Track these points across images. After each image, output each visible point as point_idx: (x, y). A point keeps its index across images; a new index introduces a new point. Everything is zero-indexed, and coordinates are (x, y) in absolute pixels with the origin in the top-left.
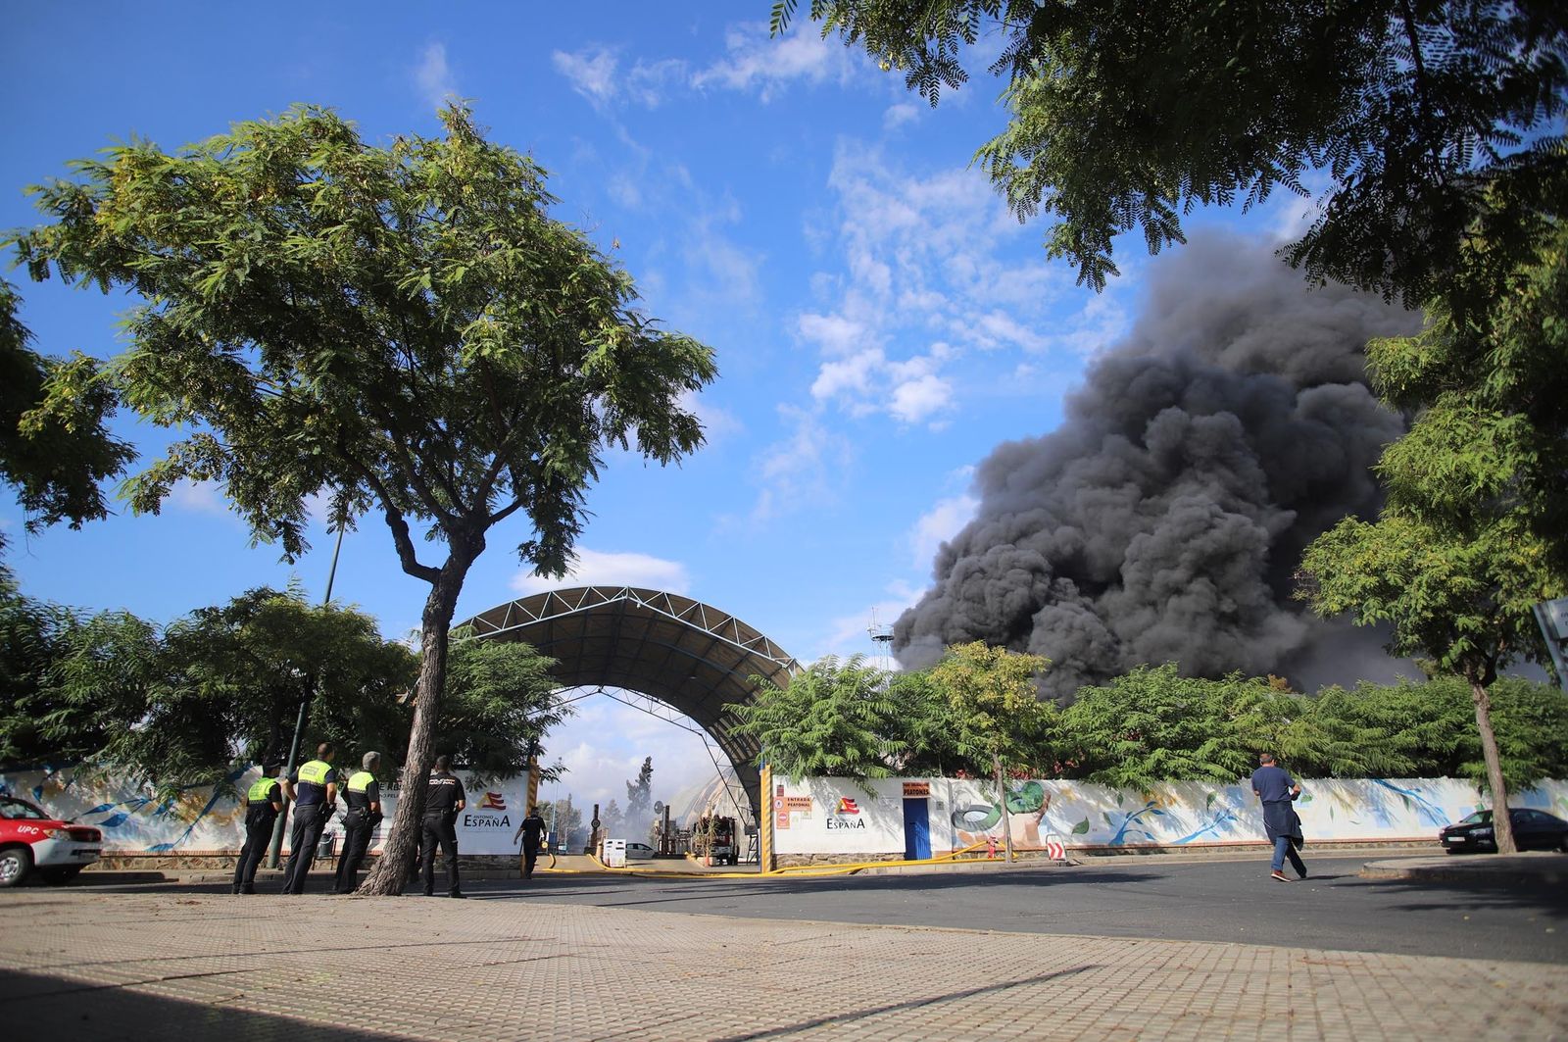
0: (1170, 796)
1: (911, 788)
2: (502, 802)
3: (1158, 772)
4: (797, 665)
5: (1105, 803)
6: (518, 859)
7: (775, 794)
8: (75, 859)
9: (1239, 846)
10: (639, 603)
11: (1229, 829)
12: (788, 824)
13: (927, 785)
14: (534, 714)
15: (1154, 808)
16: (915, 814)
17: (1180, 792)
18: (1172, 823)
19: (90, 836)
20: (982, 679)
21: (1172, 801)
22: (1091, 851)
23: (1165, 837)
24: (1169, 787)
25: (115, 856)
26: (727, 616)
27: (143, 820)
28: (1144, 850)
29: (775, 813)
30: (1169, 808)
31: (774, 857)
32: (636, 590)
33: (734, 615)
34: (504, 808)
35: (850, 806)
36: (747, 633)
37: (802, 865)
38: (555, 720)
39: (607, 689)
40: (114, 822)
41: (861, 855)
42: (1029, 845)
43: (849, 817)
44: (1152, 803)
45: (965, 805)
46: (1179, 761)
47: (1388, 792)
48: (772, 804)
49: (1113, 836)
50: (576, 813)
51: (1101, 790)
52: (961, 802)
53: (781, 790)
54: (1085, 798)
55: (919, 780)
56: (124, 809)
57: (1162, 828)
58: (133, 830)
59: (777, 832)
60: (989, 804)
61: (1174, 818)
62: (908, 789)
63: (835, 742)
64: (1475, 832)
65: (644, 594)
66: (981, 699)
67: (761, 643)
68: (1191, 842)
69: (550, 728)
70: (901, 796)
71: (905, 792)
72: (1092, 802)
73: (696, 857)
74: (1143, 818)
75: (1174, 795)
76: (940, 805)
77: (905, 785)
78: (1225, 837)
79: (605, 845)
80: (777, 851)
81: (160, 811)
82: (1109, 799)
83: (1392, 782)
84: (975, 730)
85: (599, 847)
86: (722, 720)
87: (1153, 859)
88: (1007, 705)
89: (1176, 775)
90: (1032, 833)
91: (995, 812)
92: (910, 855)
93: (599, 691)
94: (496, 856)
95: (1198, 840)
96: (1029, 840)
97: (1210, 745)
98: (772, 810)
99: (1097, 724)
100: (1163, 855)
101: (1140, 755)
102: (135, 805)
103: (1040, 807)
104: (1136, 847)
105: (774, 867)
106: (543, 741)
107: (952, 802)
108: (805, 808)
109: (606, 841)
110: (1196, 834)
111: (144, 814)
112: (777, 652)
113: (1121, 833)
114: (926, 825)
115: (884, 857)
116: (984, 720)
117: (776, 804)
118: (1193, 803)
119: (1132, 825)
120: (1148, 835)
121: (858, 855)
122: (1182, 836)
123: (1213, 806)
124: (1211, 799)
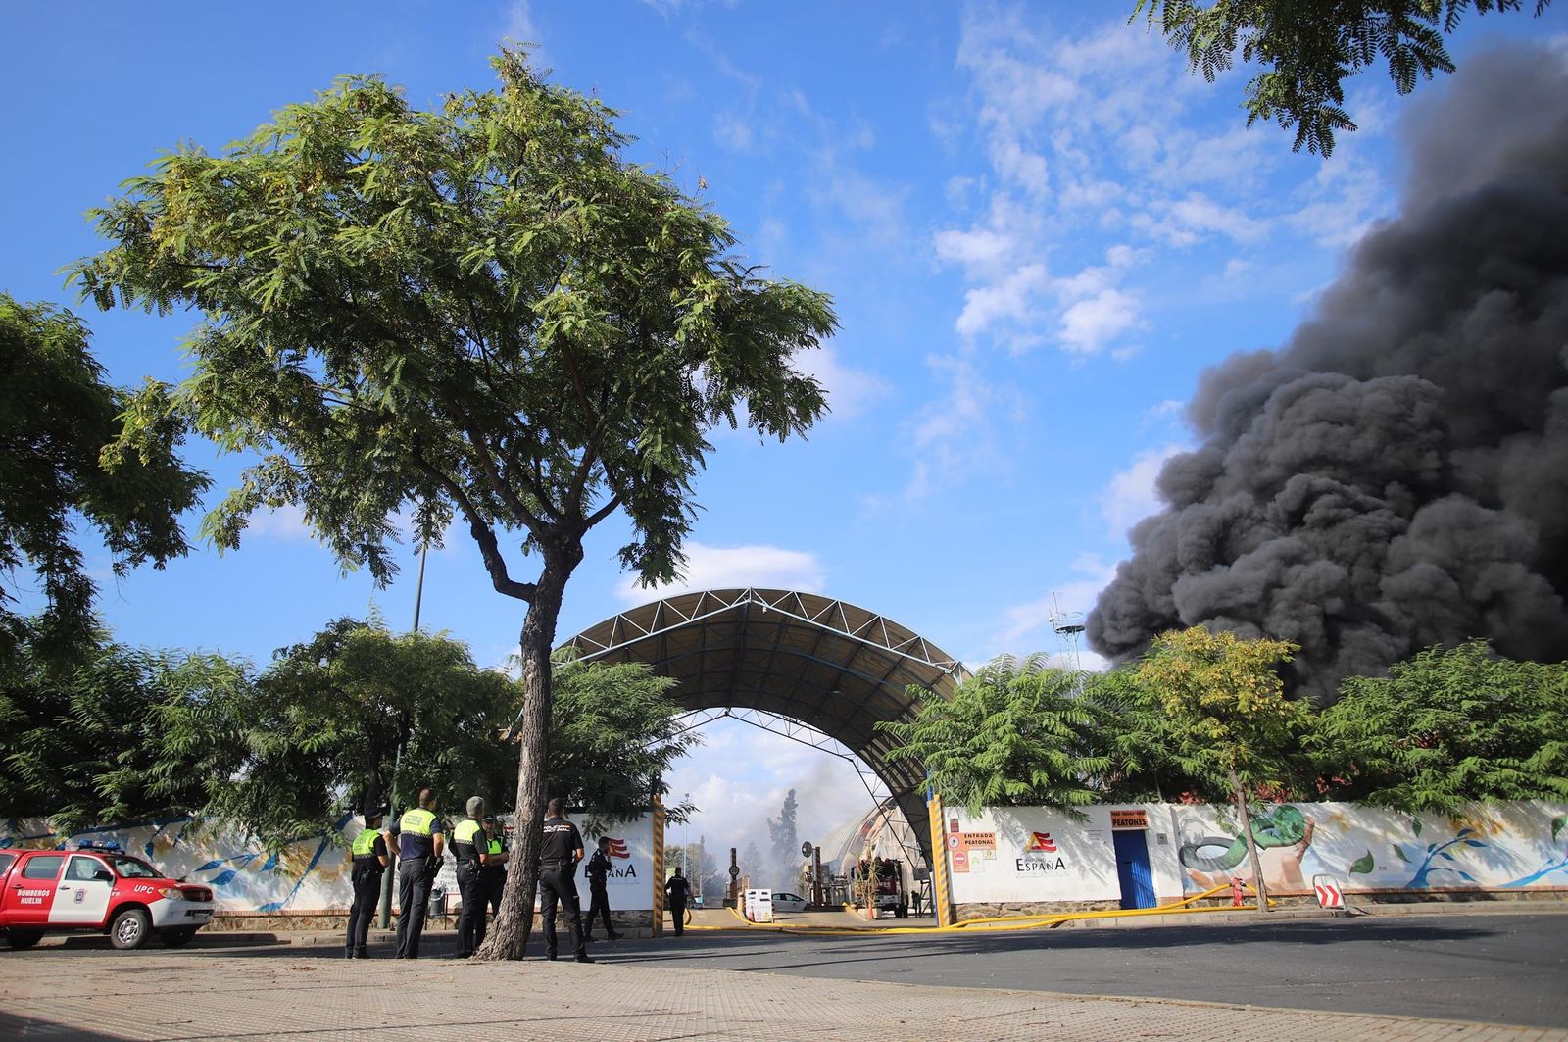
0: (1492, 823)
1: (1122, 817)
2: (625, 848)
3: (1471, 789)
4: (964, 670)
5: (1395, 832)
6: (649, 915)
7: (948, 831)
8: (189, 920)
10: (766, 606)
12: (967, 866)
13: (1142, 813)
14: (654, 746)
15: (1469, 838)
16: (1131, 850)
17: (1510, 817)
18: (1500, 859)
19: (202, 895)
20: (1204, 675)
21: (1496, 828)
22: (1379, 896)
23: (1490, 877)
24: (1490, 810)
25: (224, 918)
26: (872, 615)
27: (250, 878)
28: (1461, 895)
29: (950, 853)
30: (1494, 838)
31: (952, 907)
32: (760, 591)
33: (880, 613)
34: (627, 856)
35: (1043, 840)
36: (898, 634)
37: (989, 916)
38: (678, 750)
39: (736, 711)
40: (224, 879)
41: (1065, 904)
42: (1289, 889)
43: (1050, 857)
44: (1466, 831)
45: (1197, 837)
46: (1504, 772)
48: (945, 842)
49: (1412, 876)
50: (710, 858)
51: (1387, 814)
52: (1192, 832)
53: (955, 825)
54: (1364, 826)
55: (1134, 806)
56: (230, 866)
57: (1485, 865)
58: (240, 888)
59: (954, 877)
60: (1230, 836)
61: (1501, 851)
62: (1117, 819)
63: (1017, 765)
65: (770, 595)
66: (1205, 700)
67: (916, 646)
68: (1532, 885)
69: (673, 761)
70: (1108, 828)
71: (1115, 822)
72: (1376, 831)
73: (857, 908)
74: (1454, 852)
75: (1498, 818)
76: (1162, 839)
77: (1114, 814)
79: (747, 896)
80: (957, 900)
81: (266, 867)
82: (1399, 826)
84: (1199, 740)
85: (740, 899)
86: (875, 741)
87: (1475, 908)
88: (1242, 706)
89: (1499, 793)
90: (1292, 871)
91: (1238, 846)
92: (1127, 902)
93: (727, 714)
94: (623, 912)
95: (1542, 882)
96: (1289, 881)
97: (1549, 751)
98: (946, 850)
99: (1375, 728)
100: (1483, 903)
101: (1442, 768)
102: (244, 861)
103: (1303, 838)
104: (1448, 892)
105: (953, 920)
106: (666, 776)
107: (1178, 833)
108: (987, 846)
109: (748, 891)
110: (1538, 875)
111: (250, 871)
112: (937, 655)
113: (1423, 872)
114: (1145, 864)
115: (1095, 906)
116: (1214, 728)
117: (950, 842)
118: (1530, 830)
119: (1437, 861)
120: (1465, 876)
121: (1059, 903)
122: (1517, 877)
123: (1561, 835)
124: (1558, 825)
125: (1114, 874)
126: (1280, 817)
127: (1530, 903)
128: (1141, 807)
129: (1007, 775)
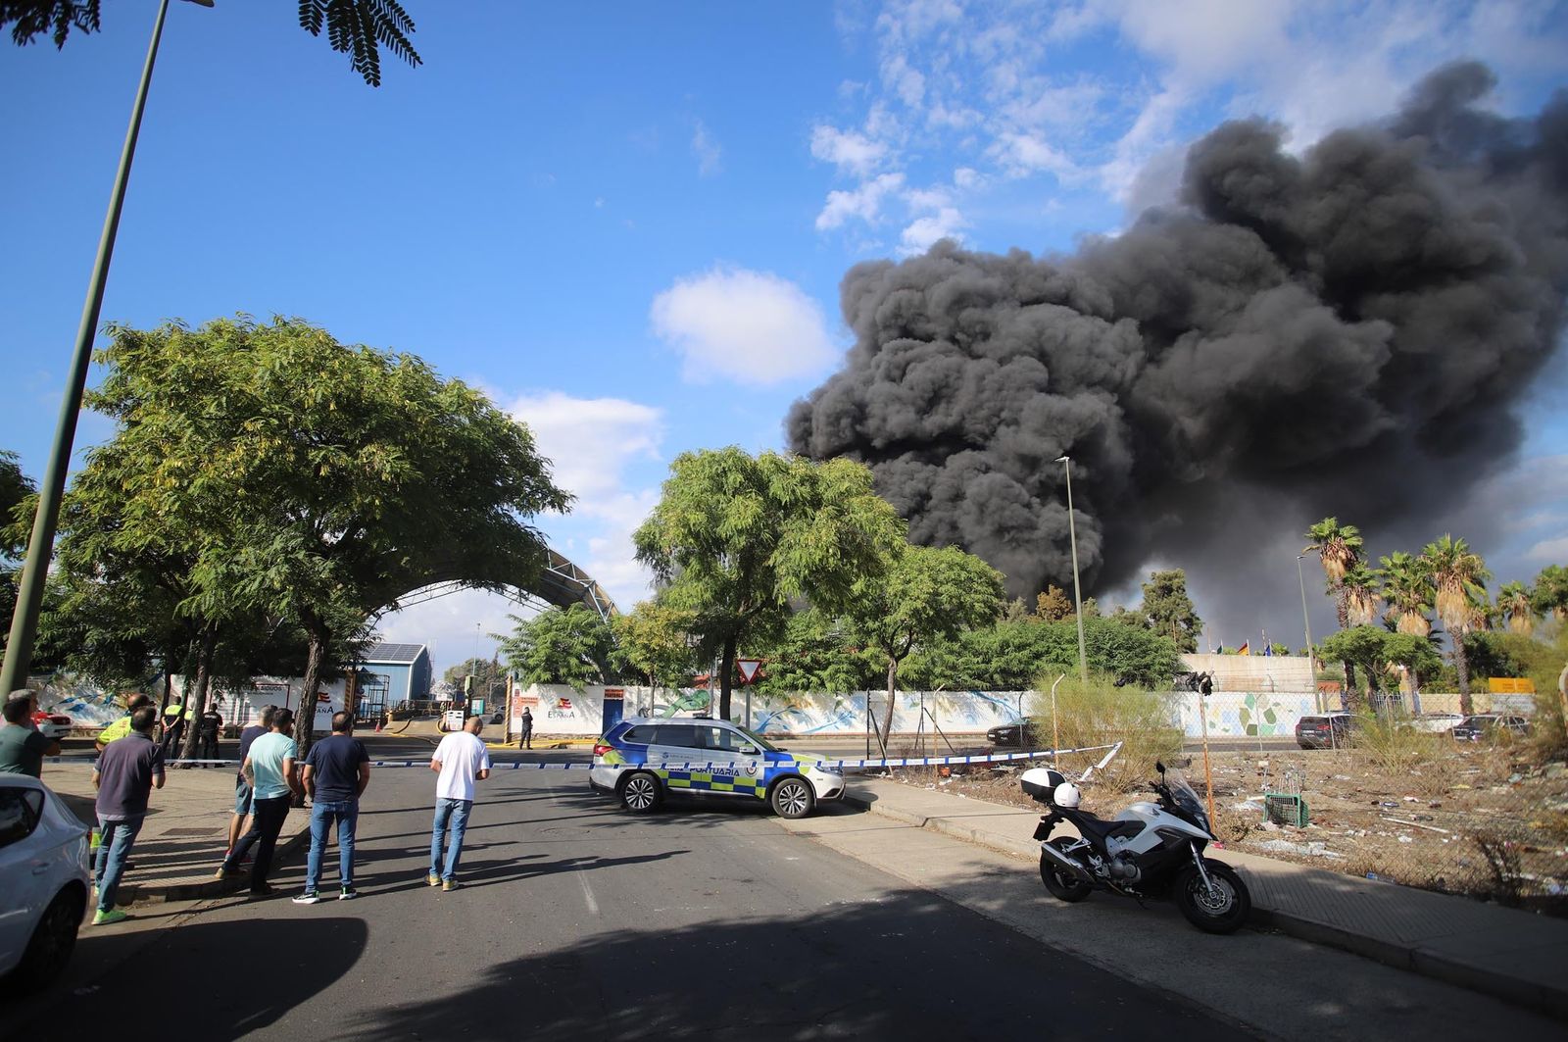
0: (806, 702)
1: (611, 692)
2: (328, 698)
3: (794, 687)
5: (755, 705)
7: (513, 695)
8: (57, 735)
9: (852, 737)
11: (850, 724)
13: (623, 691)
15: (793, 709)
16: (612, 708)
17: (816, 700)
18: (807, 719)
19: (64, 721)
21: (808, 704)
23: (799, 728)
24: (804, 696)
25: (79, 730)
27: (95, 708)
29: (512, 707)
30: (805, 709)
31: (508, 736)
34: (329, 701)
35: (565, 702)
40: (77, 709)
41: (571, 735)
43: (566, 711)
44: (791, 706)
45: (649, 704)
47: (980, 699)
48: (510, 701)
51: (752, 696)
52: (647, 701)
53: (517, 693)
54: (741, 701)
55: (618, 688)
56: (83, 701)
57: (796, 722)
58: (89, 713)
59: (512, 719)
60: (666, 704)
61: (807, 716)
62: (608, 694)
63: (550, 664)
64: (1002, 732)
68: (816, 733)
70: (603, 698)
71: (606, 695)
72: (744, 704)
74: (783, 716)
75: (810, 700)
76: (630, 704)
77: (606, 690)
78: (844, 729)
79: (445, 716)
81: (105, 702)
82: (757, 702)
83: (985, 694)
89: (809, 688)
91: (672, 709)
95: (822, 731)
97: (830, 669)
98: (510, 706)
100: (790, 741)
101: (783, 674)
102: (90, 699)
103: (708, 705)
104: (774, 735)
107: (640, 701)
110: (821, 727)
111: (97, 705)
113: (766, 725)
115: (586, 738)
117: (513, 702)
118: (824, 706)
119: (774, 720)
120: (785, 728)
122: (811, 728)
123: (840, 709)
124: (838, 703)
125: (601, 720)
126: (697, 697)
127: (813, 741)
128: (623, 688)
129: (545, 670)
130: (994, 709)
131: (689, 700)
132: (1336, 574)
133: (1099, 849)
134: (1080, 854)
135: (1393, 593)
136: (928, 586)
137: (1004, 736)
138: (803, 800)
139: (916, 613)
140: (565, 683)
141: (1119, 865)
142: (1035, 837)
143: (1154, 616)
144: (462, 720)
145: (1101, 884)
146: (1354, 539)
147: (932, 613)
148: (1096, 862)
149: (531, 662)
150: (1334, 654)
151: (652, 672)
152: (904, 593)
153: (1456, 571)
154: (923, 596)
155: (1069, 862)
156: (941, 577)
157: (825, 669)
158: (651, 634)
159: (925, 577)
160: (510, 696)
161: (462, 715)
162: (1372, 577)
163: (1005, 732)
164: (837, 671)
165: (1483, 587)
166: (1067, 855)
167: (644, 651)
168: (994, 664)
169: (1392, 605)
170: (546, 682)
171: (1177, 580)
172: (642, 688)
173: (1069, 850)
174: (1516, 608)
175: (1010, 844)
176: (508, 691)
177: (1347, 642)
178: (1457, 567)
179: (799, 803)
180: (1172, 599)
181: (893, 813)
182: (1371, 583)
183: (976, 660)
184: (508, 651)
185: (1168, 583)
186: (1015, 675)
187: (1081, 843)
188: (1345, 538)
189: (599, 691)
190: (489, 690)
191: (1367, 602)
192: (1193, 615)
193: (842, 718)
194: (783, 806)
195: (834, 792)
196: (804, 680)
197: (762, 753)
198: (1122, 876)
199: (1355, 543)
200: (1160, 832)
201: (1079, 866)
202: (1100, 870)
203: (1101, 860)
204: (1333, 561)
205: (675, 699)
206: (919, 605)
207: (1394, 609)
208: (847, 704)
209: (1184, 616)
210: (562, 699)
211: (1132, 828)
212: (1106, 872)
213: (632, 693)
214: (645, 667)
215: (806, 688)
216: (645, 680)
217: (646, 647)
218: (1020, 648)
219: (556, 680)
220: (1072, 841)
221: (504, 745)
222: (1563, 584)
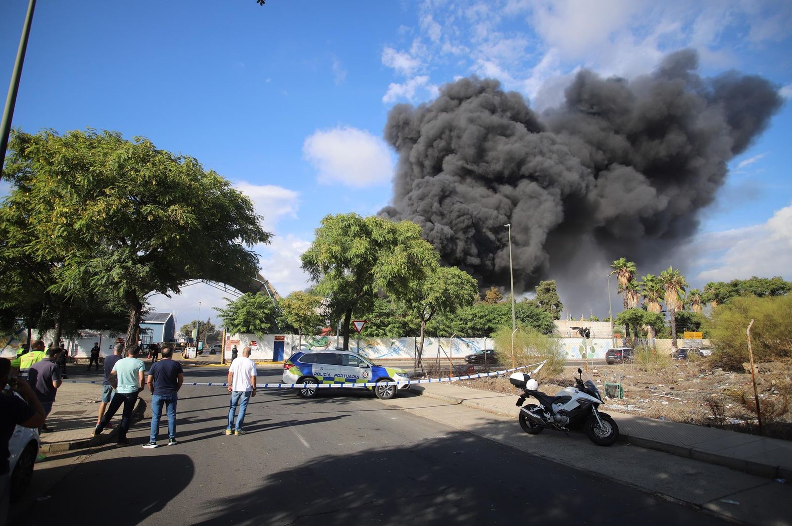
0: (377, 342)
1: (278, 338)
3: (371, 335)
9: (400, 359)
11: (398, 353)
13: (284, 337)
15: (370, 346)
16: (279, 347)
18: (377, 351)
21: (378, 344)
23: (373, 356)
24: (376, 340)
29: (226, 345)
30: (377, 346)
31: (224, 360)
35: (254, 343)
41: (257, 360)
44: (370, 344)
45: (298, 344)
46: (381, 331)
47: (461, 342)
48: (225, 342)
52: (297, 342)
53: (229, 338)
55: (281, 335)
59: (226, 352)
60: (307, 344)
61: (377, 349)
63: (246, 323)
64: (472, 357)
68: (384, 357)
70: (273, 340)
71: (275, 339)
74: (366, 349)
75: (379, 342)
76: (288, 344)
77: (275, 337)
78: (395, 356)
79: (188, 350)
80: (226, 358)
83: (463, 339)
85: (186, 350)
91: (309, 346)
92: (275, 359)
97: (390, 326)
103: (326, 345)
105: (224, 362)
107: (293, 342)
109: (188, 348)
110: (385, 355)
114: (283, 350)
115: (265, 361)
117: (226, 342)
118: (385, 343)
120: (366, 355)
121: (256, 359)
122: (380, 355)
123: (394, 346)
124: (393, 343)
125: (272, 352)
126: (322, 340)
128: (284, 335)
129: (243, 326)
130: (468, 346)
131: (318, 342)
132: (624, 284)
133: (549, 409)
134: (539, 412)
135: (646, 293)
136: (443, 286)
137: (473, 359)
138: (391, 390)
139: (437, 299)
140: (253, 333)
141: (559, 416)
142: (516, 405)
143: (541, 302)
144: (195, 352)
145: (550, 426)
146: (632, 268)
147: (444, 299)
148: (547, 415)
149: (236, 322)
150: (621, 321)
151: (300, 328)
152: (431, 289)
153: (674, 284)
154: (440, 291)
155: (535, 416)
156: (449, 282)
157: (387, 326)
158: (300, 308)
159: (441, 281)
160: (225, 340)
161: (195, 350)
162: (637, 286)
163: (474, 357)
164: (394, 327)
165: (684, 291)
166: (533, 413)
167: (296, 317)
168: (469, 325)
169: (646, 299)
170: (244, 332)
171: (552, 285)
172: (294, 336)
173: (534, 410)
174: (696, 301)
175: (497, 409)
176: (224, 337)
177: (627, 316)
178: (674, 282)
179: (389, 391)
180: (550, 294)
181: (434, 396)
182: (637, 288)
183: (460, 323)
184: (223, 316)
185: (548, 287)
186: (478, 330)
187: (539, 407)
188: (628, 267)
189: (272, 338)
190: (205, 337)
191: (635, 297)
192: (559, 302)
193: (395, 350)
194: (381, 393)
195: (406, 386)
196: (377, 332)
197: (371, 367)
198: (560, 421)
199: (632, 270)
200: (579, 401)
201: (539, 417)
202: (549, 419)
203: (550, 414)
204: (623, 278)
205: (311, 341)
206: (438, 295)
207: (646, 300)
208: (397, 343)
209: (555, 303)
210: (252, 341)
211: (565, 399)
212: (552, 420)
213: (288, 338)
214: (296, 325)
215: (377, 335)
216: (296, 332)
217: (297, 314)
218: (481, 317)
219: (248, 332)
220: (535, 406)
221: (221, 365)
222: (717, 290)
